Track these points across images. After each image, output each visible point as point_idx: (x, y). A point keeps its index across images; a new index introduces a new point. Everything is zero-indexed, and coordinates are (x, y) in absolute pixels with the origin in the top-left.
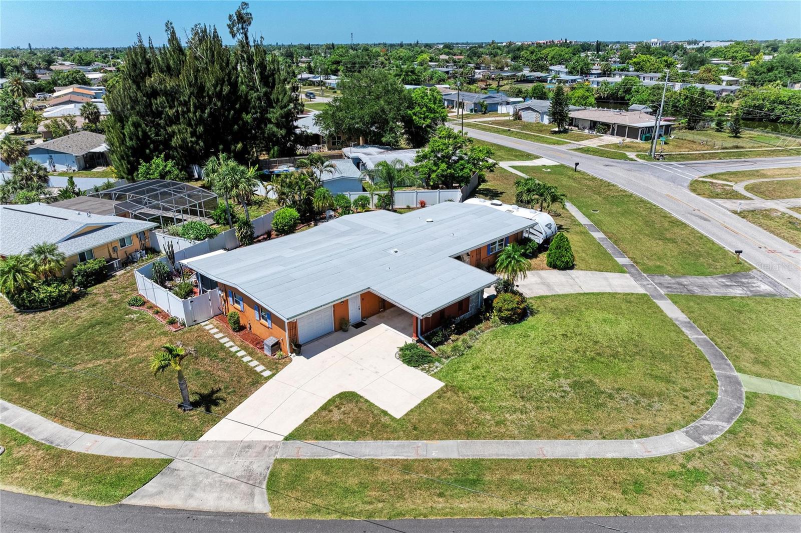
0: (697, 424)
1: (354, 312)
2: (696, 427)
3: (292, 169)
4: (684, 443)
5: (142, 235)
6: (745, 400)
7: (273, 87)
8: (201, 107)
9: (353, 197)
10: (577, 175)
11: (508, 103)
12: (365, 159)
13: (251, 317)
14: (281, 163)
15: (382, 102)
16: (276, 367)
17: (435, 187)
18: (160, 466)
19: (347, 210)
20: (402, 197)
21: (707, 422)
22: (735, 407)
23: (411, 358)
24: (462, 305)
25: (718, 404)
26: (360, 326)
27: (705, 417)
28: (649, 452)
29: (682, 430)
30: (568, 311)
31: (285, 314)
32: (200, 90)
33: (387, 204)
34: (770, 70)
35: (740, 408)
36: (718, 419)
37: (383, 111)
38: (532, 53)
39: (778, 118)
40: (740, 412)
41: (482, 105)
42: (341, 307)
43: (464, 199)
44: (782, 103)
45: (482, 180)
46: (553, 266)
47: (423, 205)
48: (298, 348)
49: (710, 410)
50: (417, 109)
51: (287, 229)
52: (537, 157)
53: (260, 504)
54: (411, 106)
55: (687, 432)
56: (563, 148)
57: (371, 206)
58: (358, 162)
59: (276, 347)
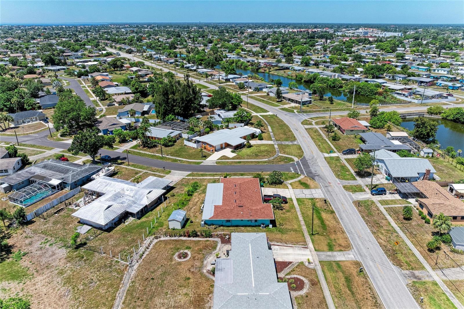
1: (224, 146)
3: (201, 116)
5: (179, 134)
7: (196, 95)
8: (183, 103)
9: (220, 125)
10: (276, 118)
11: (267, 87)
12: (221, 115)
13: (208, 147)
14: (198, 115)
15: (225, 99)
16: (213, 153)
17: (238, 122)
18: (202, 162)
19: (218, 129)
20: (231, 125)
23: (232, 152)
24: (241, 145)
26: (225, 148)
30: (258, 146)
31: (214, 145)
32: (182, 99)
33: (227, 127)
34: (372, 69)
37: (225, 101)
38: (288, 50)
39: (359, 93)
41: (257, 88)
42: (222, 145)
43: (244, 126)
44: (360, 88)
45: (250, 120)
46: (259, 140)
47: (235, 127)
48: (216, 151)
50: (234, 100)
51: (208, 133)
52: (268, 112)
53: (215, 164)
54: (232, 99)
56: (277, 108)
57: (224, 127)
58: (219, 115)
59: (212, 151)
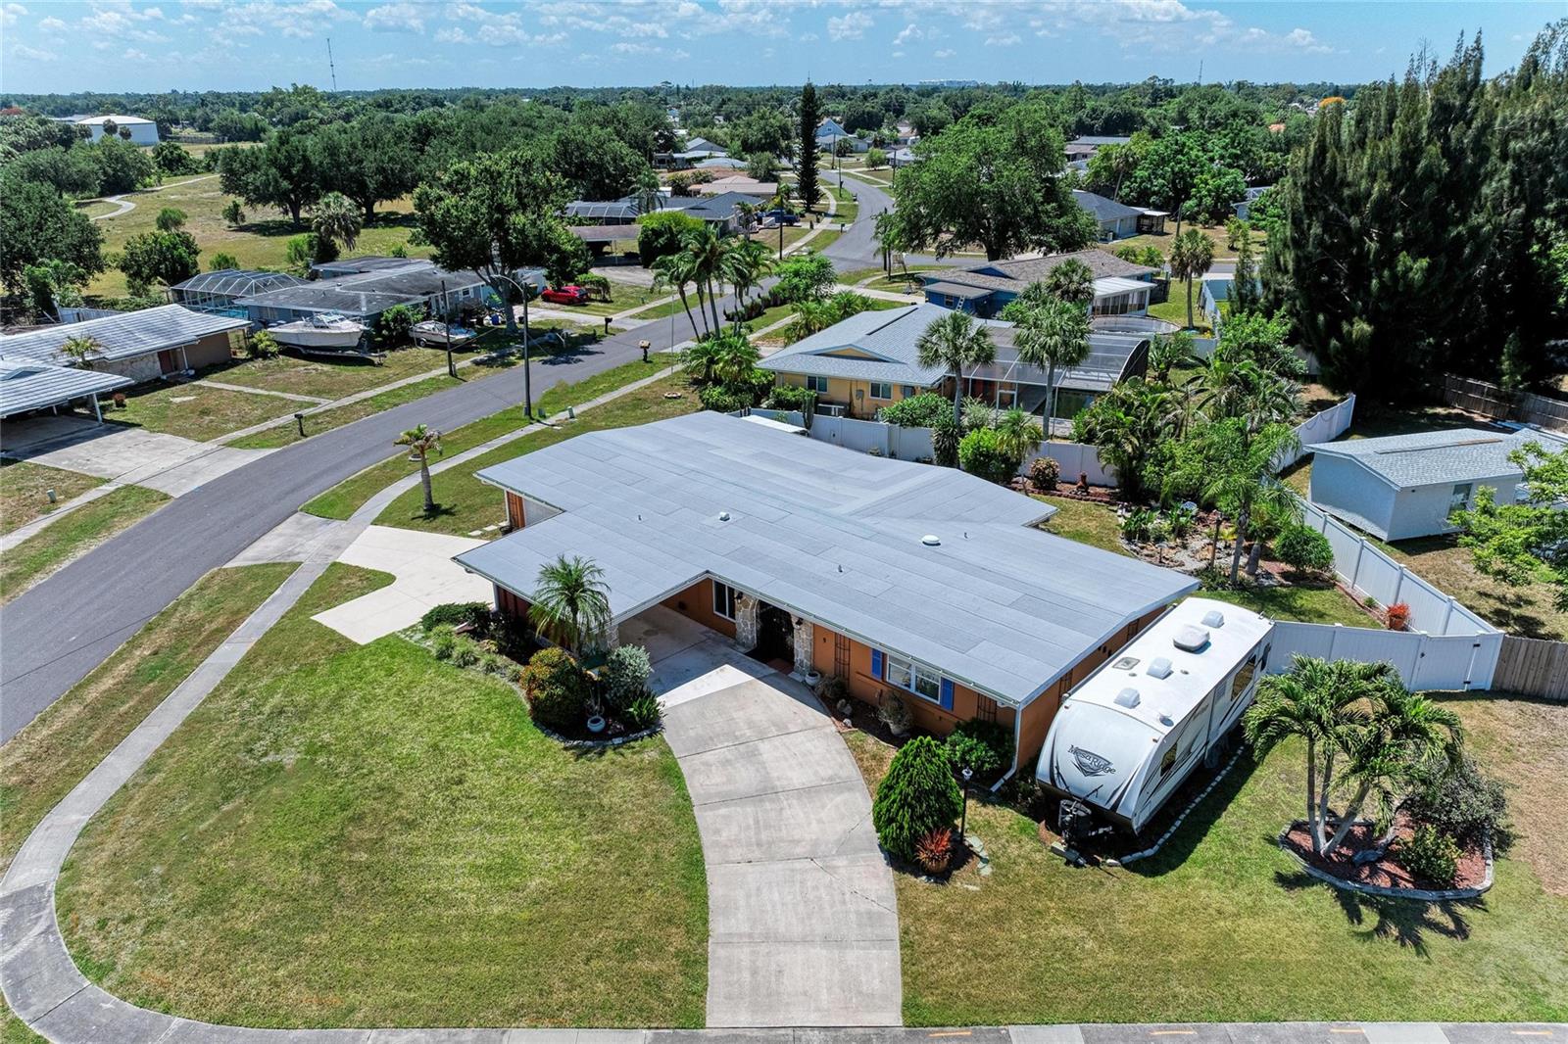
0: (47, 911)
2: (40, 907)
4: (22, 877)
6: (39, 1033)
21: (37, 929)
22: (33, 1000)
25: (67, 970)
27: (54, 933)
28: (48, 828)
29: (54, 884)
35: (25, 1006)
36: (28, 952)
40: (14, 1001)
49: (65, 949)
55: (42, 889)
